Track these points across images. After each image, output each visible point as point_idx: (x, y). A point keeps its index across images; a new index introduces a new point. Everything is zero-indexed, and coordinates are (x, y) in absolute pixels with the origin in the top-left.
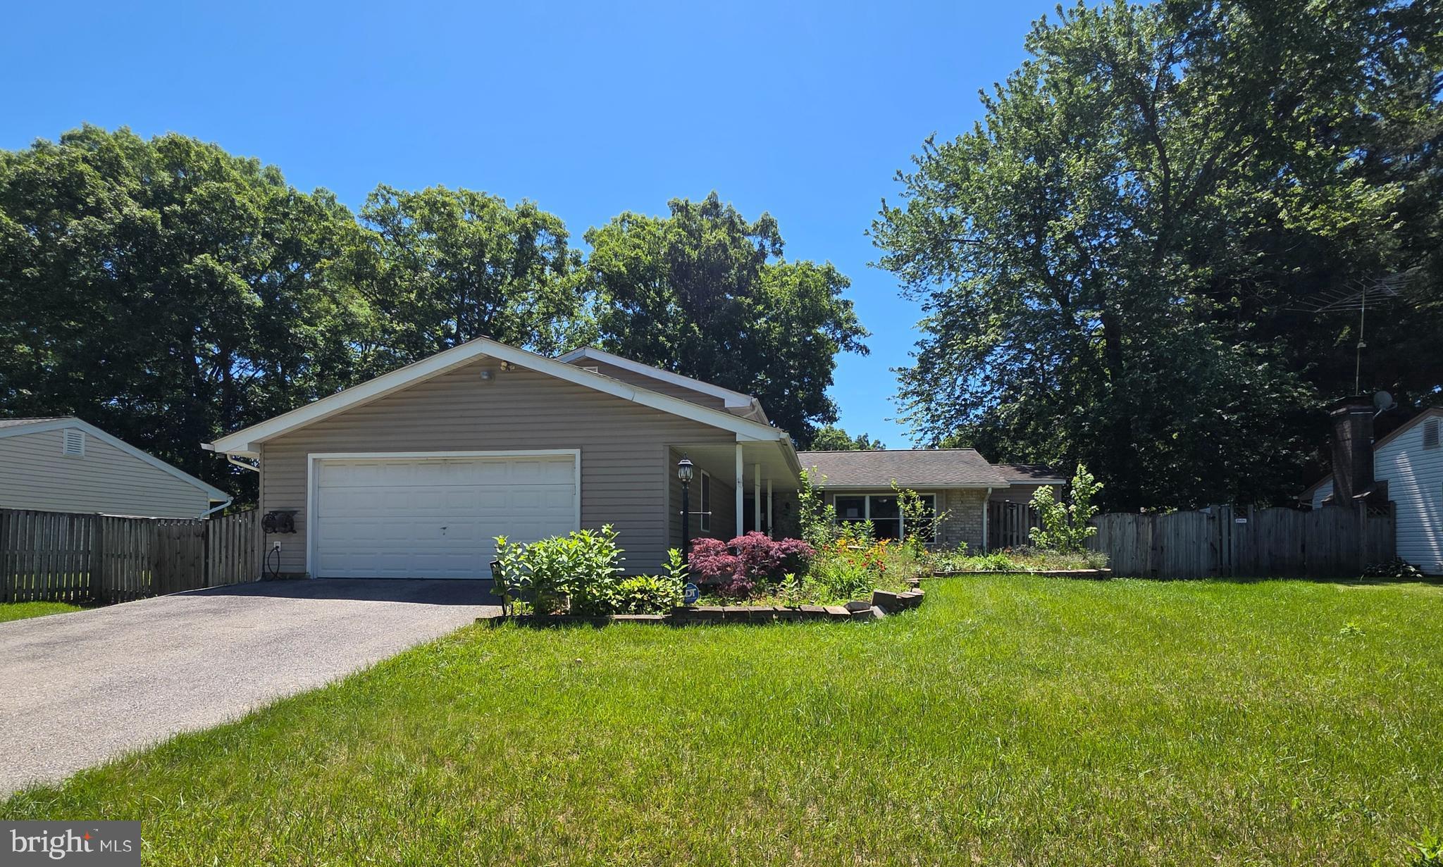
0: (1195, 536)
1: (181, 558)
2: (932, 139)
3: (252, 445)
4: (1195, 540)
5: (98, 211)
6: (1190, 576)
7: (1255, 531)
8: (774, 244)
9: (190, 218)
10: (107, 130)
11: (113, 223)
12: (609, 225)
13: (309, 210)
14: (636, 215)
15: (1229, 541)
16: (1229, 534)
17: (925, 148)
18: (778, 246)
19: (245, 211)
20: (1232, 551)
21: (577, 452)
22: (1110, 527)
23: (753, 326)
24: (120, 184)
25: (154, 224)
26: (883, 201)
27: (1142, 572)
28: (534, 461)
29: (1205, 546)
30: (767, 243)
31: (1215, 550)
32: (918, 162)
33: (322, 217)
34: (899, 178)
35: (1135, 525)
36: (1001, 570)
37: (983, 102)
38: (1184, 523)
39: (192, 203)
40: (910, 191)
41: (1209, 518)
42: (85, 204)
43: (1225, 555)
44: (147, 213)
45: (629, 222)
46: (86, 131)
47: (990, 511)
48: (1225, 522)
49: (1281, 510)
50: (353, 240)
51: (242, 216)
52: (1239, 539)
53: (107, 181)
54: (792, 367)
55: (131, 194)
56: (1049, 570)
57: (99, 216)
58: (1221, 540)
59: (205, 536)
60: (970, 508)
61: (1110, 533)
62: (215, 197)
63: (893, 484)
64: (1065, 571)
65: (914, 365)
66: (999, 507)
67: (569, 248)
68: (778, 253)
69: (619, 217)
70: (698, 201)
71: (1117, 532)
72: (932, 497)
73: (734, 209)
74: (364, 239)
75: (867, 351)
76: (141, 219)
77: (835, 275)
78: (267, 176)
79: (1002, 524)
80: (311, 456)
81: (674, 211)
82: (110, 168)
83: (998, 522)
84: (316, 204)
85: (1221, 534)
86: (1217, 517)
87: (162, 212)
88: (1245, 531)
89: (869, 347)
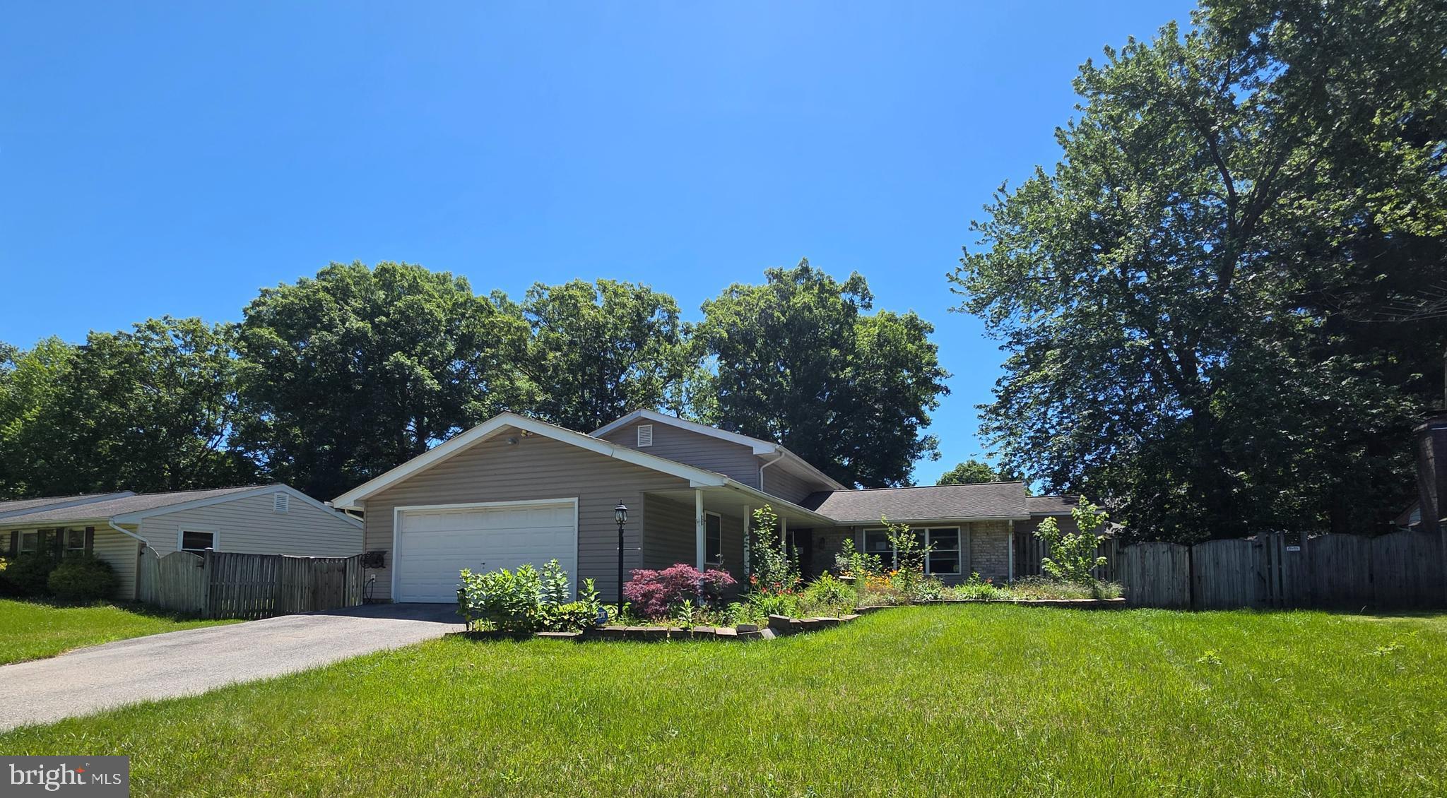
0: (1238, 565)
1: (329, 587)
2: (1004, 186)
3: (357, 502)
4: (1238, 569)
5: (329, 327)
6: (1232, 606)
7: (1311, 559)
8: (863, 299)
9: (395, 324)
10: (344, 264)
11: (339, 335)
12: (721, 296)
13: (480, 309)
14: (744, 286)
15: (1280, 570)
16: (1280, 563)
17: (996, 196)
18: (867, 300)
19: (432, 315)
20: (1284, 582)
21: (576, 500)
22: (1143, 557)
23: (838, 375)
24: (347, 304)
25: (366, 333)
26: (964, 249)
27: (1180, 603)
28: (547, 508)
29: (1251, 576)
30: (857, 299)
31: (1263, 579)
32: (990, 210)
33: (491, 313)
34: (974, 227)
35: (1170, 554)
36: (984, 599)
37: (1060, 144)
38: (1224, 552)
39: (394, 313)
40: (986, 238)
41: (1255, 547)
42: (322, 323)
43: (1276, 586)
44: (361, 324)
45: (737, 292)
46: (332, 268)
47: (1016, 542)
48: (1274, 551)
49: (1342, 537)
50: (509, 330)
51: (427, 318)
52: (1291, 567)
53: (338, 304)
54: (877, 411)
55: (354, 311)
56: (1038, 599)
57: (330, 331)
58: (1270, 570)
59: (344, 571)
60: (995, 540)
61: (1143, 563)
62: (410, 306)
63: (884, 519)
64: (1058, 601)
65: (993, 401)
66: (1024, 538)
67: (679, 322)
68: (869, 306)
69: (728, 288)
70: (791, 268)
71: (1150, 562)
72: (957, 529)
73: (822, 271)
74: (518, 329)
75: (948, 391)
76: (357, 330)
77: (919, 322)
78: (457, 285)
79: (1028, 555)
80: (397, 509)
81: (770, 279)
82: (342, 293)
83: (1025, 552)
84: (486, 304)
85: (1270, 562)
86: (1264, 544)
87: (372, 322)
88: (1298, 559)
89: (949, 388)
